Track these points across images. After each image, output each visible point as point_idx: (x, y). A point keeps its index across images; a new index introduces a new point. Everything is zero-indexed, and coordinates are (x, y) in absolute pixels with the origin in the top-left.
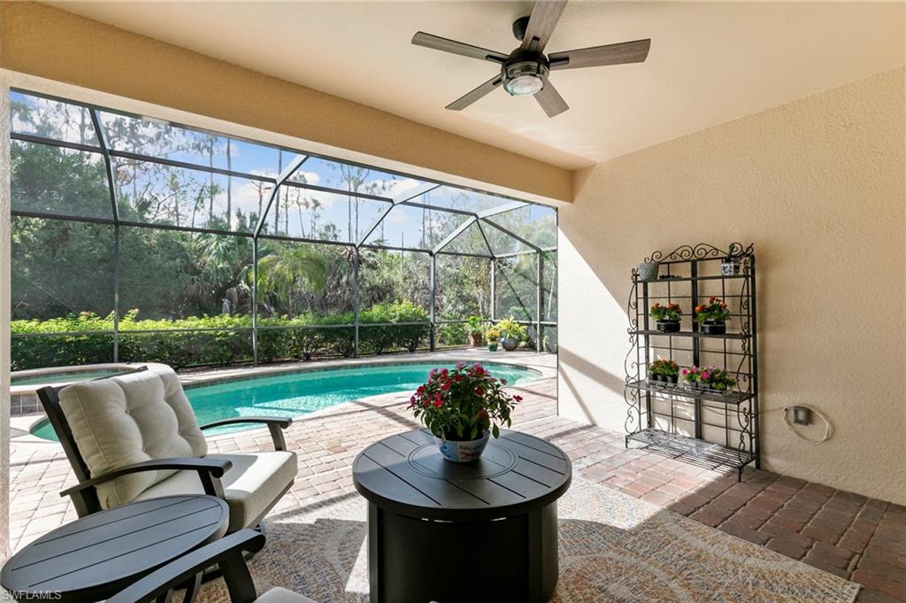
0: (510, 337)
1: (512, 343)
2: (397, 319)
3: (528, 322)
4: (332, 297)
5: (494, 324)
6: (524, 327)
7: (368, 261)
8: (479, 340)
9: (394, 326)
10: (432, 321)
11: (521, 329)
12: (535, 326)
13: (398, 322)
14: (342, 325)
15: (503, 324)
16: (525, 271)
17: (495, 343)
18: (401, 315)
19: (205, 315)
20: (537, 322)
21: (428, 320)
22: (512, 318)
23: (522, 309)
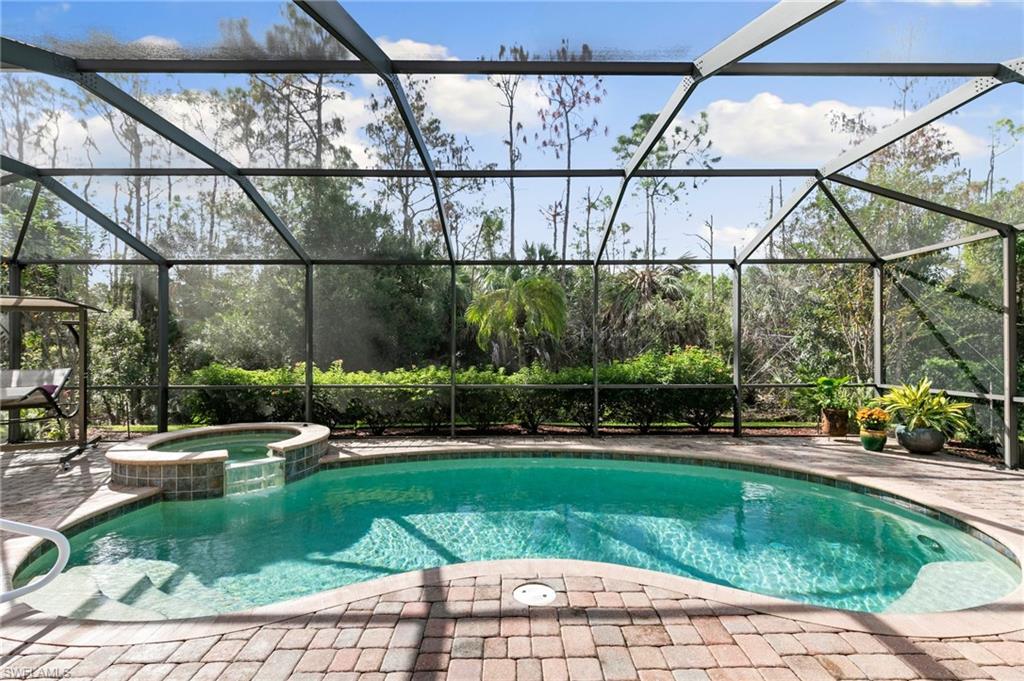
0: (921, 425)
1: (926, 438)
2: (669, 377)
3: (974, 395)
4: (615, 339)
5: (882, 392)
6: (964, 405)
7: (664, 291)
8: (841, 423)
9: (663, 390)
10: (736, 383)
11: (954, 409)
12: (999, 405)
13: (671, 382)
14: (576, 386)
15: (900, 395)
16: (975, 287)
17: (878, 434)
18: (678, 372)
19: (414, 366)
20: (1005, 398)
21: (730, 381)
22: (926, 384)
23: (954, 363)
